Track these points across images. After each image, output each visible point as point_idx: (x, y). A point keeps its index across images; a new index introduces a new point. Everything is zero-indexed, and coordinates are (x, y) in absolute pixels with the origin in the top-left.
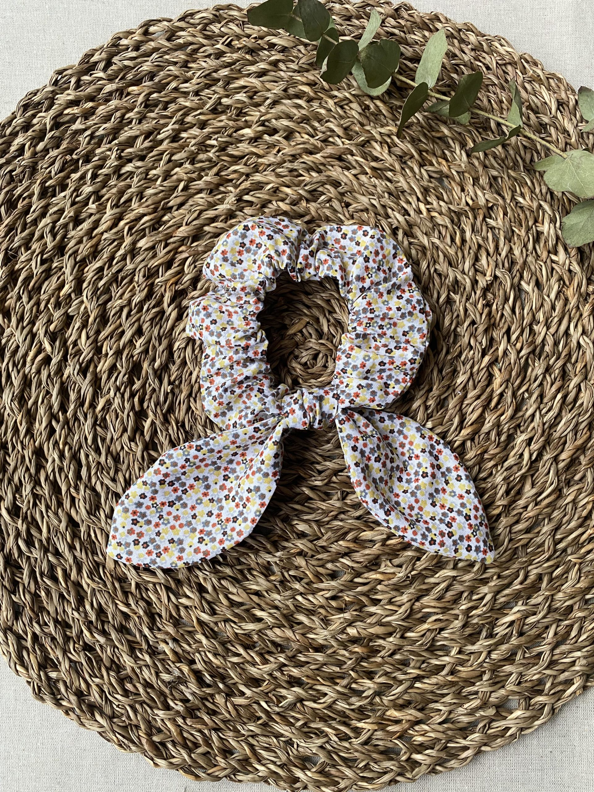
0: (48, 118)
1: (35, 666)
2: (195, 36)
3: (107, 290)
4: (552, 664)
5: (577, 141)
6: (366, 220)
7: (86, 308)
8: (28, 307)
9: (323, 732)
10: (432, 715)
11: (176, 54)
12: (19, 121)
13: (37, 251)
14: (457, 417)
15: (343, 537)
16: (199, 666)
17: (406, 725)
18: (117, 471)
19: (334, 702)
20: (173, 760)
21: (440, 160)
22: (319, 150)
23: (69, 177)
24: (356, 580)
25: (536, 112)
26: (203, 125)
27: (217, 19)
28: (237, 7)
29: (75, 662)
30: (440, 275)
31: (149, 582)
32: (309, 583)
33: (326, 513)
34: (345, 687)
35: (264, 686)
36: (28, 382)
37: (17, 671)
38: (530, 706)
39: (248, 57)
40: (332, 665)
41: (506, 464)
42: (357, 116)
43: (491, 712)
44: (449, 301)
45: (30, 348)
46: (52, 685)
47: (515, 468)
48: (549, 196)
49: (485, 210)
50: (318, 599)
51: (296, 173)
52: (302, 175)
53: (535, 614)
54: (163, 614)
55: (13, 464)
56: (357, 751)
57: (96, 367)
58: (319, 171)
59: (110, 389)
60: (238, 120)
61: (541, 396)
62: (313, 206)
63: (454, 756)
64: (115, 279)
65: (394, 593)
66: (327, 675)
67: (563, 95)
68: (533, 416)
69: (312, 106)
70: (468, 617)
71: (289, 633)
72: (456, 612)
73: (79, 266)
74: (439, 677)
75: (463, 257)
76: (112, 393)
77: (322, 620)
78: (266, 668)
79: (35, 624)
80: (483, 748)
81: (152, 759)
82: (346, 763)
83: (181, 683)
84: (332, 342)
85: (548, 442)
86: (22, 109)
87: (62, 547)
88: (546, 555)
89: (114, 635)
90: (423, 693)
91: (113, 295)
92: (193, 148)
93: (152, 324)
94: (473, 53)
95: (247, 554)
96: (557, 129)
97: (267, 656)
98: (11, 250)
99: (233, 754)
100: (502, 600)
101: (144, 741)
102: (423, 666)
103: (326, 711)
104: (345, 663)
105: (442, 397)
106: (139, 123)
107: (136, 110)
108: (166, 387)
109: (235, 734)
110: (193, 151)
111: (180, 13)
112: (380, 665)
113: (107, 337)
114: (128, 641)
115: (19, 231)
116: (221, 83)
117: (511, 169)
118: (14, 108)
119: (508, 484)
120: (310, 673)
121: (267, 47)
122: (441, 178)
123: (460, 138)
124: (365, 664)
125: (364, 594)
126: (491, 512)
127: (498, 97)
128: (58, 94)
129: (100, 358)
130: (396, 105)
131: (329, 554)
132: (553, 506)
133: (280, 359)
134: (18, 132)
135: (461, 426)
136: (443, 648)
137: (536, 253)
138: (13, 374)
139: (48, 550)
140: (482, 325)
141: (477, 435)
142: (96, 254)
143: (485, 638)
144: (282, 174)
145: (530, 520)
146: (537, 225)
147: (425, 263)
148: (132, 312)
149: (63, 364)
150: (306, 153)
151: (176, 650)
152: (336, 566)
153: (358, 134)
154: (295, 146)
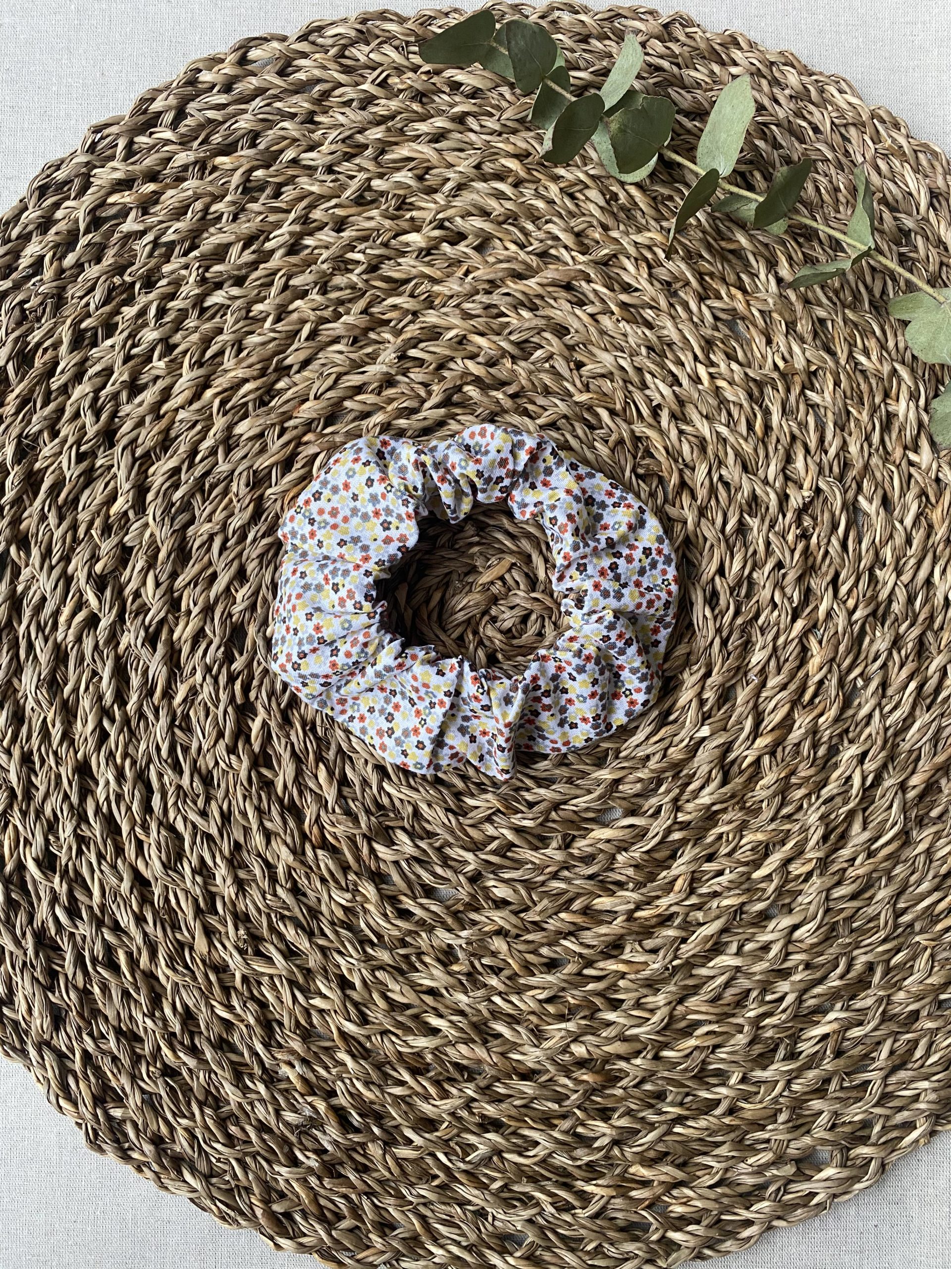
0: (82, 211)
1: (88, 1100)
2: (324, 68)
3: (187, 506)
4: (885, 1098)
6: (609, 393)
7: (152, 535)
8: (58, 534)
9: (532, 1198)
10: (699, 1173)
11: (295, 99)
12: (32, 215)
13: (71, 440)
14: (750, 718)
15: (566, 906)
16: (342, 1100)
17: (659, 1190)
18: (208, 800)
19: (550, 1155)
20: (303, 1240)
21: (733, 291)
22: (535, 272)
23: (118, 313)
24: (586, 972)
25: (893, 209)
26: (340, 225)
27: (364, 37)
28: (396, 15)
29: (150, 1094)
30: (727, 485)
31: (263, 974)
32: (513, 977)
33: (539, 869)
34: (566, 1132)
35: (442, 1132)
36: (62, 655)
37: (60, 1107)
38: (848, 1159)
39: (416, 107)
40: (547, 1100)
41: (825, 793)
42: (597, 213)
43: (789, 1170)
44: (742, 529)
45: (63, 601)
46: (116, 1129)
47: (838, 800)
48: (908, 356)
49: (804, 377)
50: (526, 1003)
51: (495, 311)
52: (504, 315)
53: (860, 1024)
54: (286, 1021)
55: (42, 789)
56: (584, 1227)
57: (171, 632)
58: (533, 308)
59: (194, 668)
60: (397, 217)
61: (884, 685)
62: (521, 369)
63: (731, 1235)
64: (199, 486)
65: (644, 991)
66: (540, 1115)
67: (940, 182)
68: (870, 716)
69: (522, 195)
70: (759, 1028)
71: (481, 1052)
72: (740, 1021)
73: (140, 466)
74: (711, 1119)
75: (767, 456)
76: (199, 676)
77: (532, 1031)
78: (447, 1105)
79: (85, 1037)
80: (775, 1223)
81: (271, 1238)
82: (566, 1244)
83: (313, 1127)
84: (552, 596)
85: (891, 758)
86: (37, 193)
87: (126, 920)
88: (882, 934)
89: (209, 1054)
90: (685, 1142)
91: (197, 514)
92: (325, 266)
93: (261, 563)
94: (793, 105)
95: (416, 933)
96: (928, 239)
97: (446, 1086)
98: (27, 437)
99: (394, 1228)
100: (812, 1002)
101: (259, 1212)
102: (686, 1100)
103: (537, 1168)
104: (568, 1097)
105: (727, 686)
106: (235, 218)
107: (228, 198)
109: (399, 1202)
110: (324, 272)
111: (300, 25)
112: (621, 1099)
113: (189, 583)
114: (232, 1062)
115: (38, 406)
116: (369, 152)
117: (849, 307)
118: (23, 191)
119: (827, 825)
120: (513, 1112)
121: (447, 90)
122: (734, 320)
123: (767, 254)
124: (598, 1099)
125: (599, 994)
126: (797, 869)
127: (831, 182)
128: (95, 167)
129: (177, 619)
130: (662, 195)
131: (544, 934)
132: (894, 858)
133: (468, 622)
134: (31, 233)
135: (756, 733)
136: (719, 1073)
137: (885, 448)
138: (38, 644)
139: (103, 922)
140: (794, 570)
141: (781, 748)
142: (168, 443)
143: (783, 1060)
144: (473, 312)
145: (859, 881)
146: (889, 401)
147: (704, 464)
148: (229, 545)
149: (118, 627)
150: (513, 276)
151: (307, 1076)
152: (555, 952)
153: (598, 242)
154: (494, 264)
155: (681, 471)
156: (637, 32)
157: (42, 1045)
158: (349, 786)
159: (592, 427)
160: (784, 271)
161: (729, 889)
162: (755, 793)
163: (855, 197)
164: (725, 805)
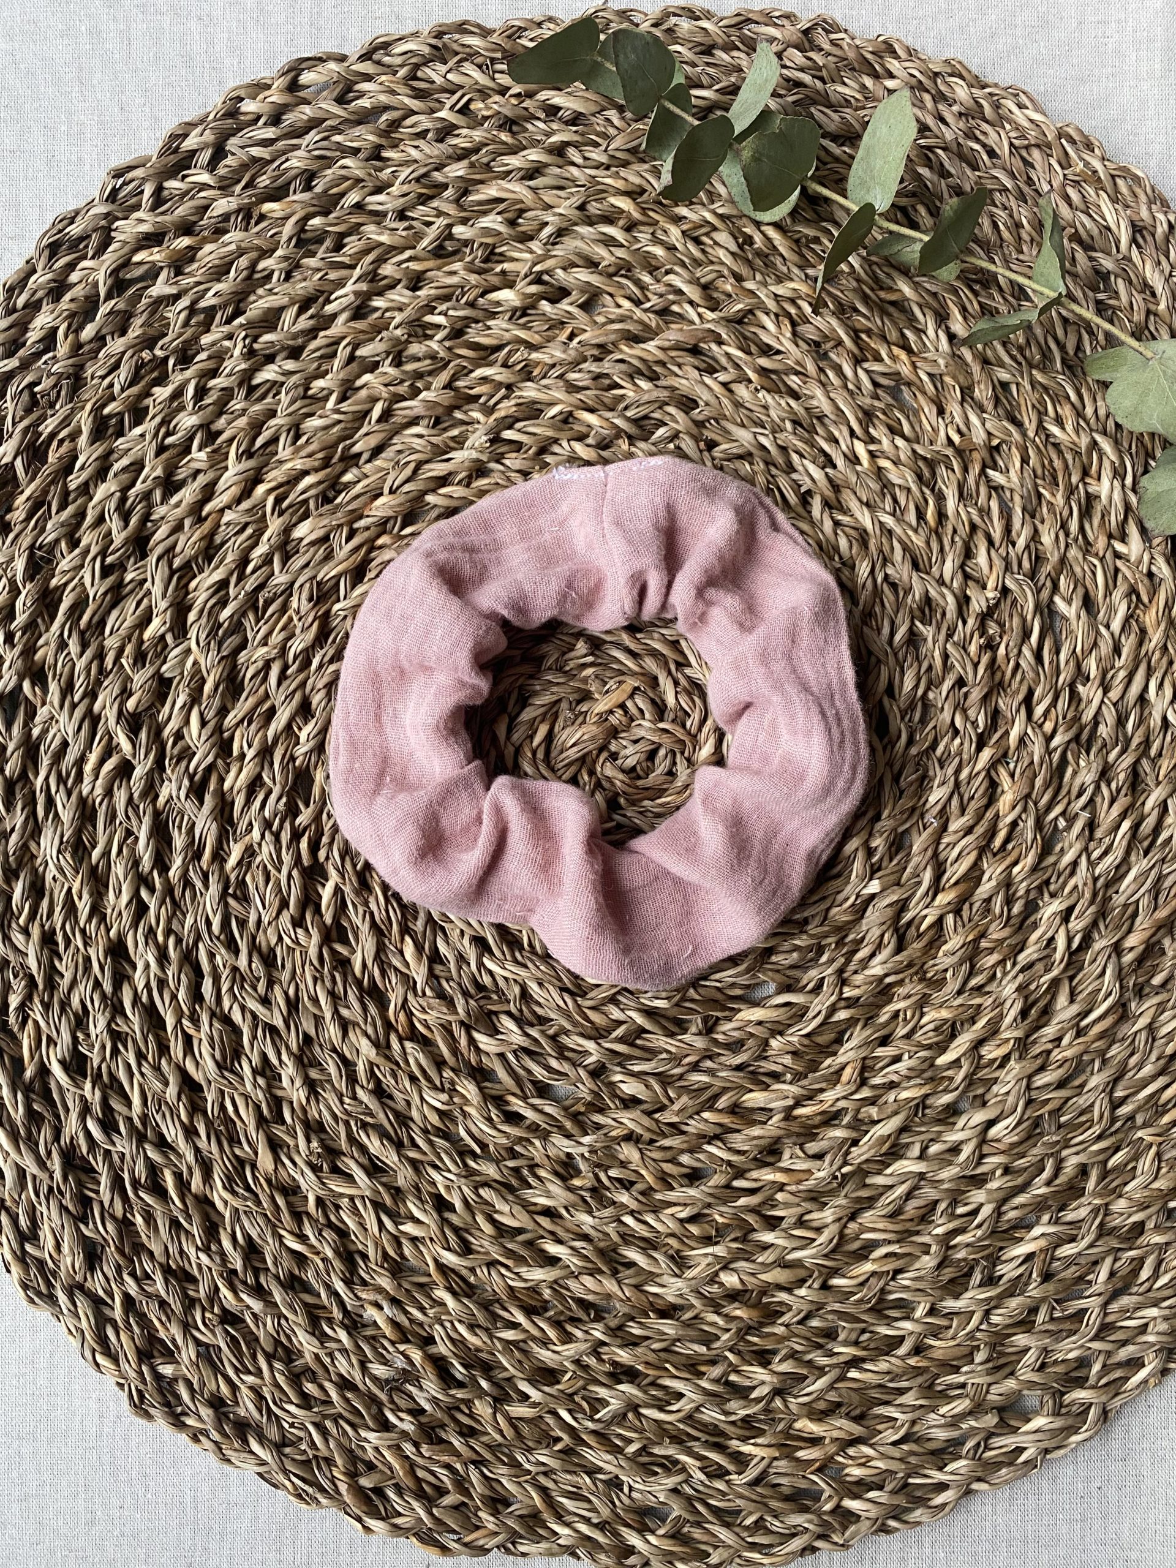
0: (102, 272)
1: (132, 1356)
2: (393, 92)
3: (237, 627)
4: (1105, 1329)
5: (1170, 309)
6: (749, 478)
7: (195, 663)
8: (81, 664)
9: (677, 1462)
10: (880, 1427)
11: (357, 131)
12: (41, 278)
13: (94, 551)
14: (929, 868)
15: (710, 1104)
16: (443, 1348)
17: (831, 1449)
18: (270, 984)
19: (697, 1409)
20: (399, 1521)
21: (896, 350)
22: (654, 333)
23: (149, 394)
24: (737, 1183)
25: (1087, 247)
26: (416, 282)
27: (439, 54)
28: (478, 26)
29: (207, 1346)
31: (341, 1195)
32: (647, 1192)
33: (676, 1059)
34: (717, 1381)
35: (564, 1384)
36: (88, 811)
37: (97, 1365)
38: (1061, 1406)
39: (504, 136)
40: (692, 1341)
41: (1023, 958)
42: (728, 260)
43: (990, 1420)
44: (913, 639)
45: (89, 746)
46: (165, 1388)
47: (1040, 967)
48: (1110, 425)
49: (985, 453)
50: (664, 1223)
51: (607, 382)
52: (618, 386)
53: (1073, 1239)
54: (371, 1252)
55: (68, 976)
56: (741, 1496)
57: (222, 780)
58: (653, 378)
59: (250, 824)
60: (485, 271)
61: (1091, 825)
62: (641, 451)
63: (921, 1501)
64: (252, 602)
65: (807, 1205)
66: (684, 1360)
67: (1144, 213)
68: (1075, 864)
69: (636, 240)
70: (949, 1248)
71: (611, 1286)
72: (926, 1239)
73: (179, 579)
74: (893, 1360)
75: (942, 549)
76: (256, 834)
77: (672, 1257)
78: (570, 1350)
79: (126, 1277)
80: (975, 1486)
81: (359, 1520)
82: (719, 1518)
83: (407, 1381)
84: (684, 726)
85: (1102, 914)
86: (47, 253)
87: (173, 1133)
88: (1097, 1130)
90: (862, 1389)
91: (250, 636)
93: (328, 694)
94: (961, 124)
95: (528, 1140)
96: (1131, 282)
97: (569, 1328)
98: (40, 548)
99: (508, 1505)
100: (1012, 1214)
101: (343, 1488)
102: (862, 1338)
103: (681, 1426)
104: (718, 1338)
105: (900, 830)
106: (288, 277)
107: (279, 253)
109: (513, 1471)
110: (398, 339)
111: (362, 42)
112: (783, 1339)
113: (242, 721)
114: (306, 1305)
115: (54, 509)
116: (449, 193)
117: (1037, 367)
118: (29, 249)
119: (1026, 998)
120: (651, 1357)
121: (543, 116)
122: (897, 387)
123: (935, 305)
124: (755, 1339)
125: (754, 1210)
126: (991, 1052)
127: (1011, 216)
128: (118, 219)
129: (228, 765)
130: (806, 236)
131: (683, 1138)
132: (1109, 1036)
133: (582, 760)
134: (39, 302)
135: (936, 888)
136: (900, 1304)
137: (1085, 537)
138: (59, 799)
139: (145, 1136)
140: (978, 688)
141: (967, 905)
142: (212, 551)
143: (980, 1286)
144: (580, 384)
145: (1067, 1065)
146: (1088, 480)
147: (865, 564)
148: (289, 672)
149: (156, 775)
150: (628, 339)
151: (398, 1320)
152: (699, 1160)
153: (730, 296)
154: (604, 325)
156: (772, 40)
157: (74, 1289)
158: (442, 963)
160: (958, 326)
161: (909, 1078)
162: (937, 961)
163: (1040, 233)
164: (901, 976)
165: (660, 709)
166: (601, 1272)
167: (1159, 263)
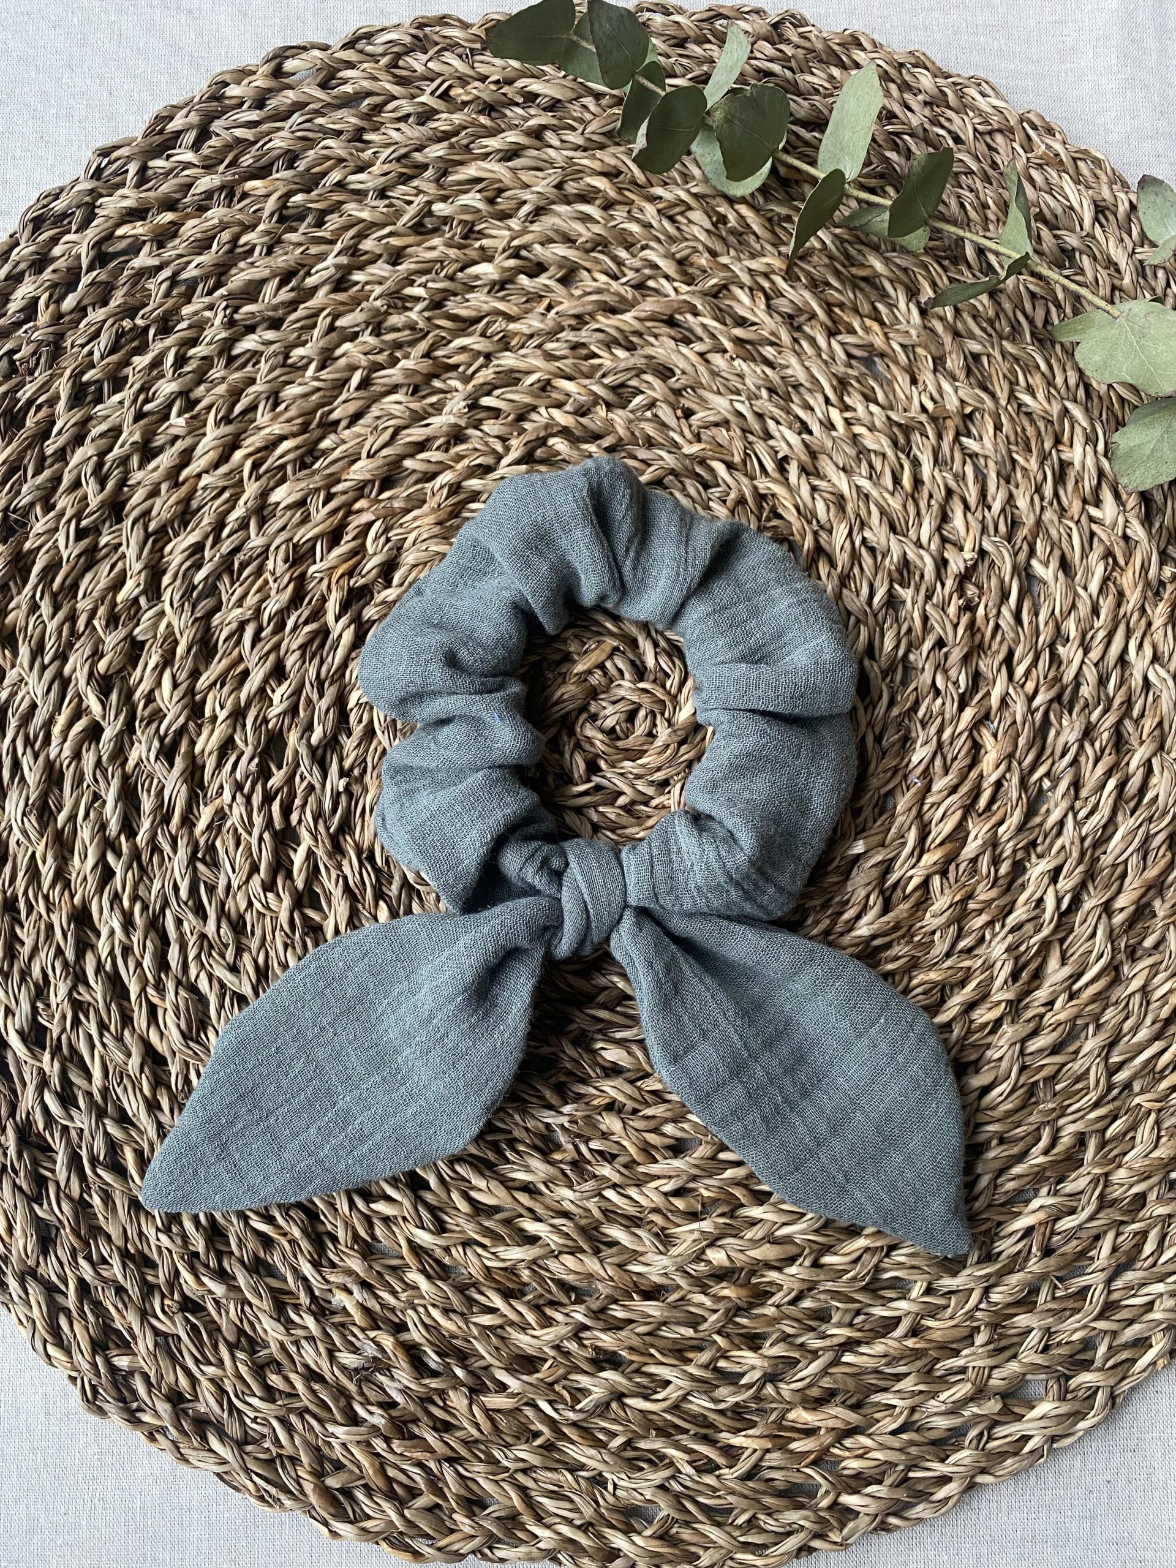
0: (85, 245)
1: (85, 1345)
2: (376, 79)
3: (211, 589)
4: (1109, 1308)
5: (1135, 284)
6: (725, 443)
7: (169, 625)
8: (52, 626)
9: (663, 1457)
10: (877, 1416)
11: (339, 114)
12: (25, 251)
13: (69, 513)
14: (914, 828)
16: (415, 1335)
17: (826, 1439)
18: (239, 951)
19: (684, 1398)
20: (368, 1524)
21: (868, 322)
22: (631, 305)
23: (128, 364)
24: (722, 1156)
25: (1052, 227)
26: (396, 257)
27: (420, 44)
28: (459, 20)
29: (166, 1335)
30: (872, 550)
32: (631, 1164)
34: (706, 1367)
35: (545, 1371)
36: (55, 776)
37: (48, 1356)
38: (1067, 1391)
39: (483, 120)
40: (679, 1324)
41: (1011, 921)
42: (703, 236)
43: (992, 1406)
44: (892, 602)
45: (58, 708)
47: (1029, 928)
48: (1081, 393)
49: (958, 420)
50: (649, 1196)
51: (584, 352)
52: (595, 356)
53: (1073, 1211)
54: (341, 1234)
55: (29, 942)
56: (732, 1492)
57: (193, 743)
58: (631, 348)
59: (221, 787)
60: (464, 247)
61: (1076, 785)
62: (619, 417)
63: (923, 1496)
64: (226, 566)
66: (670, 1346)
67: (1106, 193)
68: (1061, 823)
69: (612, 217)
71: (592, 1264)
73: (154, 542)
74: (889, 1342)
75: (918, 514)
76: (227, 796)
77: (657, 1235)
78: (550, 1334)
79: (81, 1261)
80: (980, 1479)
81: (326, 1524)
82: (710, 1518)
83: (379, 1370)
84: (663, 686)
85: (1090, 875)
86: (30, 226)
87: (134, 1106)
88: (1093, 1096)
89: (242, 1279)
90: (858, 1374)
91: (224, 598)
92: (378, 303)
93: (303, 656)
94: (927, 111)
95: (506, 1110)
96: (1095, 259)
97: (549, 1311)
98: (14, 511)
99: (485, 1507)
100: (1010, 1185)
101: (308, 1488)
102: (856, 1321)
103: (669, 1417)
104: (705, 1320)
105: (883, 791)
106: (269, 252)
107: (261, 227)
108: (336, 782)
109: (490, 1468)
110: (377, 310)
111: (345, 32)
112: (773, 1321)
113: (214, 684)
114: (271, 1289)
115: (30, 473)
116: (430, 172)
117: (1007, 339)
118: (13, 224)
119: (1017, 959)
120: (635, 1342)
121: (520, 100)
122: (870, 357)
123: (906, 279)
124: (743, 1321)
125: (738, 1183)
126: (983, 1015)
127: (978, 198)
128: (102, 196)
129: (200, 727)
130: (779, 215)
131: (667, 1106)
132: (1103, 999)
133: (562, 720)
135: (921, 848)
136: (896, 1283)
137: (1060, 503)
138: (26, 761)
139: (106, 1112)
140: (958, 648)
141: (953, 865)
142: (188, 517)
143: (978, 1263)
144: (558, 353)
145: (1060, 1029)
146: (1061, 448)
147: (843, 525)
148: (264, 634)
149: (126, 739)
150: (605, 311)
151: (369, 1304)
152: (683, 1130)
153: (705, 271)
154: (580, 297)
155: (815, 533)
156: (742, 33)
157: (27, 1274)
159: (706, 487)
162: (924, 923)
163: (1006, 214)
164: (888, 939)
165: (640, 672)
166: (583, 1251)
167: (1122, 240)
